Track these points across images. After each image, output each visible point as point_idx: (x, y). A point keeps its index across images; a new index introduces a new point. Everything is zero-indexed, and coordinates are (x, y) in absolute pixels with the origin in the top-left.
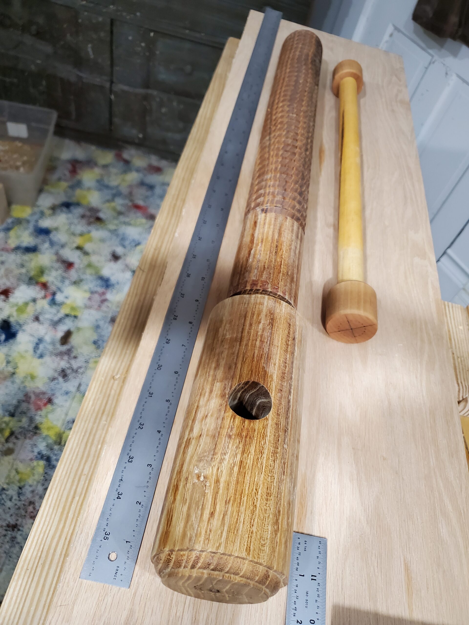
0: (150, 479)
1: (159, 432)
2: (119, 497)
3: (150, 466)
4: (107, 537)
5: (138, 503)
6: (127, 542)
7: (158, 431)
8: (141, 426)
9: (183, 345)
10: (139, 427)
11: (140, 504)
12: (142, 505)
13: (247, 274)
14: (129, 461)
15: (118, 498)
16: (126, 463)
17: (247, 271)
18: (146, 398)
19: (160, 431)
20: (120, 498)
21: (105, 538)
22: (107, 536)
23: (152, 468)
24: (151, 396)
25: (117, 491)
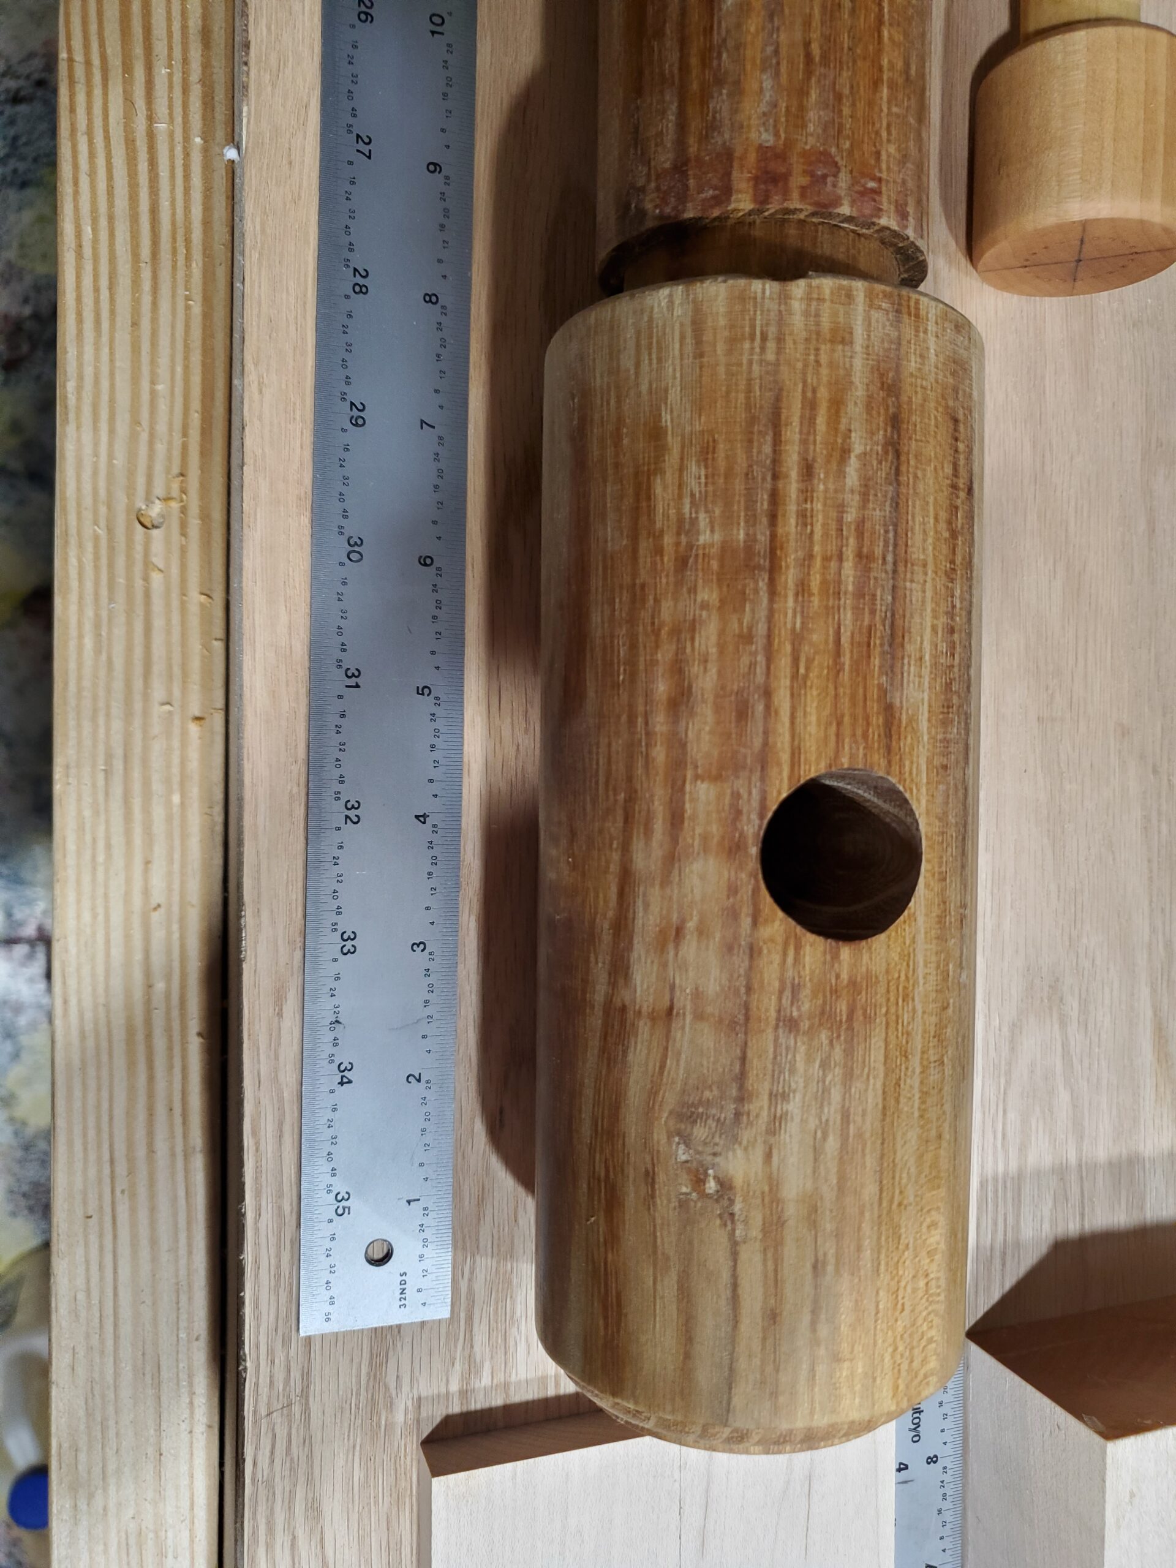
0: (431, 988)
1: (422, 818)
2: (345, 1080)
3: (422, 946)
4: (344, 1208)
5: (411, 1079)
6: (409, 1202)
7: (417, 817)
8: (352, 814)
9: (422, 422)
10: (347, 817)
11: (419, 1081)
12: (427, 1082)
13: (721, 102)
14: (345, 950)
15: (342, 1083)
16: (335, 960)
17: (719, 82)
18: (340, 697)
19: (425, 816)
20: (350, 1082)
21: (340, 1211)
22: (344, 1203)
23: (430, 954)
24: (357, 686)
25: (331, 1062)
